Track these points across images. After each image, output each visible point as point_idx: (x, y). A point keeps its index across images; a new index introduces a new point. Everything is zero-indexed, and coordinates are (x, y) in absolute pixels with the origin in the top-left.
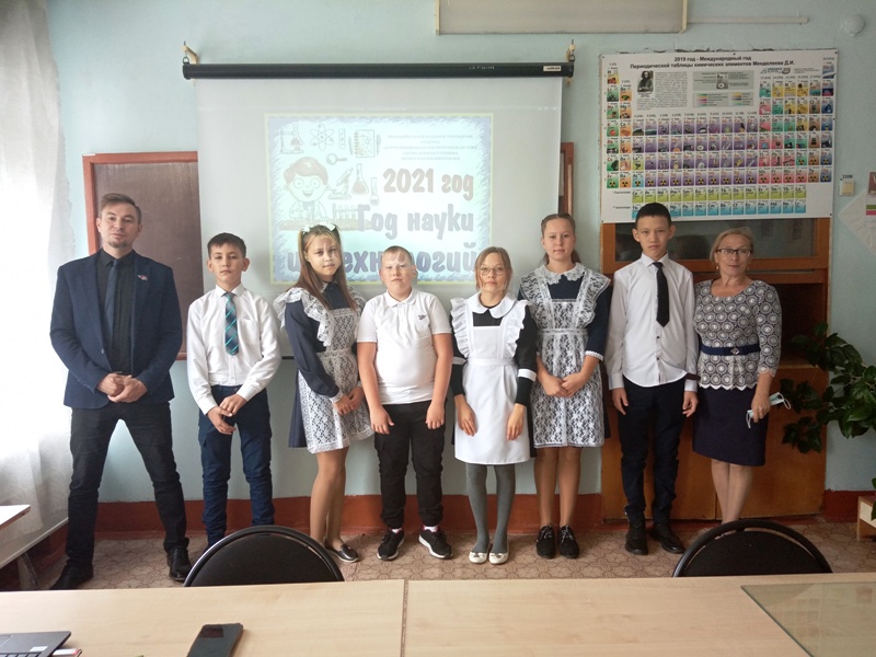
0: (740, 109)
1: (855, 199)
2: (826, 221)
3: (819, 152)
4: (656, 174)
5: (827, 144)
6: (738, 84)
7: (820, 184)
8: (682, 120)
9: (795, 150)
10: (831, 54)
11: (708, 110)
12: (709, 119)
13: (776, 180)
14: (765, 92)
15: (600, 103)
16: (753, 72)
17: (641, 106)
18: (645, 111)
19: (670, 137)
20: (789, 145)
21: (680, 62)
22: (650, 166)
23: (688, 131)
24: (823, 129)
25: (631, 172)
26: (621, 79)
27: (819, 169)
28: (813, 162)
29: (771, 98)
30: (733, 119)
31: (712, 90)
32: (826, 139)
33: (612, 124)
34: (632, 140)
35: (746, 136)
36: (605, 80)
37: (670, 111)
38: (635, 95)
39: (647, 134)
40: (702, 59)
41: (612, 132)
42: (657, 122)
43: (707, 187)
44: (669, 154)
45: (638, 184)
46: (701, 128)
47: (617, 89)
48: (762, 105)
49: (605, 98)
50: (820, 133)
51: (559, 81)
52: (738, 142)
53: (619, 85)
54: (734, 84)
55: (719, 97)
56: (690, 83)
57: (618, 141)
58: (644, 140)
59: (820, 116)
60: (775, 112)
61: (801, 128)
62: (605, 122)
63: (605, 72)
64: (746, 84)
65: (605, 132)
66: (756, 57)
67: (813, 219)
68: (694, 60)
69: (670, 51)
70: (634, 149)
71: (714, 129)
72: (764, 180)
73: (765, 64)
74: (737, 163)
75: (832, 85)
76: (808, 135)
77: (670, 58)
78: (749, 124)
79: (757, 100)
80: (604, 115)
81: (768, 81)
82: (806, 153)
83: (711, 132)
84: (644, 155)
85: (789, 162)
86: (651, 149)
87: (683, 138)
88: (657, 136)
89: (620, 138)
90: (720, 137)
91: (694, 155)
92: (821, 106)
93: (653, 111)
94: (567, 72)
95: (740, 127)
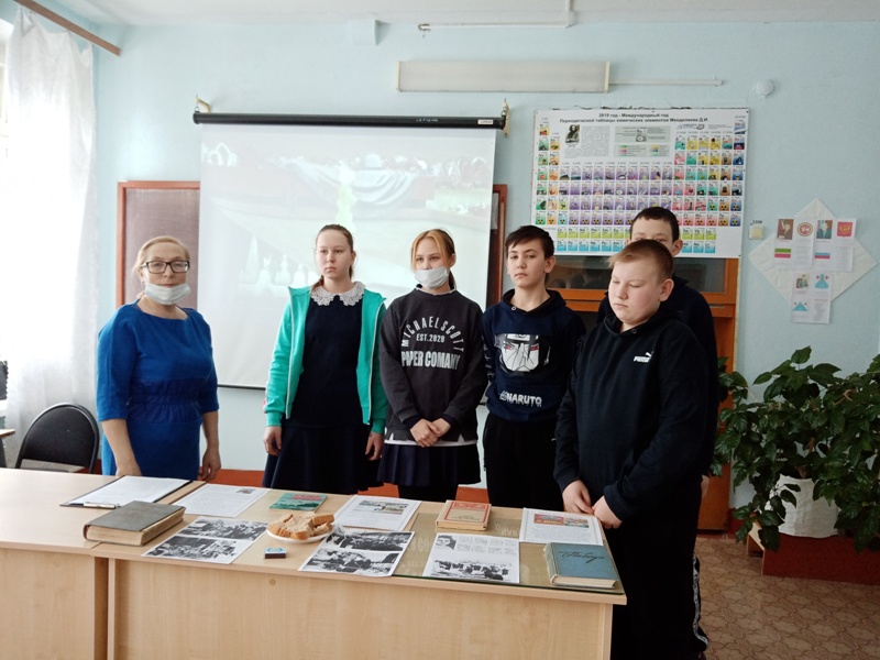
0: (657, 159)
1: (764, 243)
2: (734, 262)
3: (729, 199)
4: (579, 214)
5: (737, 192)
6: (655, 138)
7: (729, 227)
8: (604, 170)
9: (707, 197)
10: (743, 112)
11: (627, 160)
12: (627, 169)
13: (688, 222)
14: (680, 145)
15: (533, 151)
16: (669, 127)
17: (568, 155)
18: (571, 159)
19: (592, 183)
20: (701, 193)
21: (604, 118)
22: (574, 207)
23: (609, 177)
24: (734, 179)
25: (557, 212)
26: (551, 131)
27: (729, 215)
28: (724, 208)
29: (686, 151)
30: (650, 168)
31: (631, 142)
32: (736, 188)
33: (542, 170)
34: (559, 184)
35: (661, 183)
36: (537, 133)
37: (594, 160)
38: (563, 145)
39: (573, 179)
40: (623, 115)
41: (541, 177)
42: (581, 170)
43: (624, 227)
44: (591, 197)
45: (562, 222)
46: (621, 176)
47: (547, 140)
48: (677, 156)
49: (537, 147)
50: (730, 182)
51: (493, 132)
52: (654, 188)
53: (549, 137)
54: (652, 138)
55: (638, 149)
56: (613, 134)
57: (546, 184)
58: (569, 184)
59: (732, 167)
60: (689, 163)
61: (713, 177)
62: (536, 167)
63: (538, 125)
64: (663, 138)
65: (535, 177)
66: (674, 114)
67: (723, 260)
68: (616, 116)
69: (596, 108)
70: (561, 191)
71: (632, 177)
73: (682, 120)
75: (743, 139)
76: (719, 184)
77: (595, 114)
78: (664, 173)
79: (673, 152)
80: (536, 162)
81: (683, 135)
82: (717, 200)
83: (629, 178)
84: (569, 197)
85: (702, 207)
86: (575, 193)
87: (605, 184)
88: (581, 181)
89: (549, 181)
90: (638, 183)
91: (613, 199)
92: (733, 159)
93: (578, 159)
94: (500, 124)
95: (656, 175)
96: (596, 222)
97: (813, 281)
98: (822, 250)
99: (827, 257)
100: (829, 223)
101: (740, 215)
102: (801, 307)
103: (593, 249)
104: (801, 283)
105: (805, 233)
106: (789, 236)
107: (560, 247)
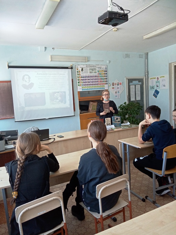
0: (95, 74)
1: (111, 87)
3: (106, 80)
4: (85, 84)
6: (95, 70)
7: (106, 85)
8: (88, 76)
10: (106, 66)
11: (91, 74)
12: (91, 75)
13: (101, 84)
14: (98, 71)
15: (76, 73)
16: (96, 68)
17: (82, 73)
19: (86, 78)
20: (102, 79)
21: (87, 67)
22: (84, 82)
25: (81, 83)
26: (79, 69)
27: (106, 82)
31: (91, 71)
34: (81, 79)
36: (76, 69)
37: (86, 74)
38: (81, 72)
40: (89, 66)
42: (84, 76)
43: (92, 85)
44: (86, 81)
45: (82, 85)
46: (90, 77)
47: (78, 71)
50: (106, 77)
51: (71, 69)
52: (95, 79)
56: (88, 69)
57: (79, 78)
58: (83, 78)
59: (105, 75)
60: (100, 74)
61: (103, 77)
65: (77, 77)
66: (97, 66)
71: (92, 77)
72: (99, 84)
74: (95, 82)
75: (107, 70)
77: (85, 66)
79: (97, 73)
80: (77, 75)
82: (104, 80)
85: (102, 82)
86: (84, 80)
87: (88, 78)
91: (90, 81)
92: (105, 73)
93: (84, 74)
94: (72, 68)
95: (95, 76)
96: (88, 85)
97: (117, 92)
98: (118, 87)
100: (118, 83)
102: (116, 96)
103: (88, 90)
104: (116, 93)
106: (114, 85)
107: (82, 90)
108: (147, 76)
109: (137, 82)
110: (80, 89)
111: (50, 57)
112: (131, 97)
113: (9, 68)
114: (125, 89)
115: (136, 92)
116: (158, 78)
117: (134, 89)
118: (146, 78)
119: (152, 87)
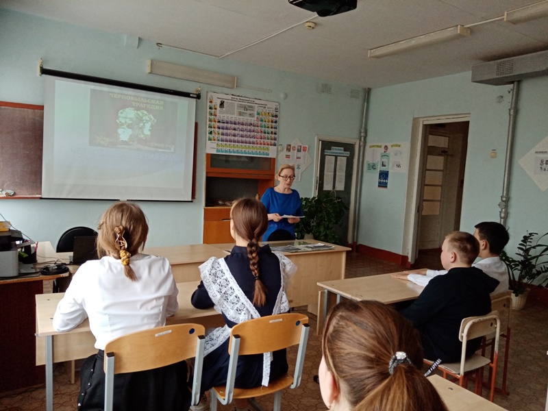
0: (252, 118)
1: (282, 153)
2: (274, 159)
3: (273, 136)
4: (225, 137)
5: (275, 134)
6: (251, 110)
7: (273, 147)
8: (233, 120)
10: (277, 104)
11: (241, 117)
12: (241, 121)
13: (261, 144)
14: (258, 114)
15: (206, 109)
16: (255, 106)
18: (221, 114)
19: (229, 125)
20: (265, 133)
21: (233, 99)
22: (223, 134)
23: (235, 124)
24: (275, 128)
25: (217, 136)
26: (214, 101)
27: (273, 142)
28: (272, 139)
29: (260, 116)
30: (249, 122)
31: (242, 110)
32: (275, 132)
33: (210, 118)
34: (217, 124)
35: (252, 128)
36: (208, 101)
37: (230, 116)
38: (218, 108)
39: (222, 123)
40: (240, 99)
41: (210, 121)
42: (225, 119)
43: (240, 144)
44: (229, 131)
45: (218, 140)
46: (239, 123)
48: (258, 118)
49: (208, 108)
50: (274, 130)
51: (195, 100)
52: (250, 130)
53: (213, 104)
54: (249, 110)
55: (245, 113)
56: (236, 106)
58: (221, 125)
59: (274, 124)
60: (261, 121)
61: (268, 127)
62: (208, 116)
63: (208, 98)
64: (253, 110)
65: (208, 120)
67: (271, 158)
68: (237, 99)
69: (230, 94)
70: (218, 128)
71: (243, 124)
72: (257, 144)
73: (259, 104)
74: (249, 137)
75: (277, 114)
76: (270, 130)
77: (230, 97)
78: (253, 124)
79: (256, 116)
80: (208, 114)
81: (259, 110)
82: (270, 136)
84: (221, 130)
85: (265, 138)
86: (223, 128)
87: (233, 126)
88: (225, 124)
89: (213, 123)
90: (245, 127)
91: (237, 132)
92: (274, 121)
93: (224, 115)
94: (198, 97)
95: (251, 124)
96: (231, 141)
98: (299, 156)
99: (300, 158)
100: (301, 146)
101: (276, 142)
103: (230, 152)
105: (294, 150)
106: (290, 151)
107: (218, 150)
108: (362, 140)
109: (341, 150)
110: (211, 148)
111: (149, 63)
112: (325, 181)
113: (44, 75)
114: (313, 161)
115: (337, 173)
116: (386, 147)
117: (333, 166)
118: (362, 143)
119: (371, 165)
